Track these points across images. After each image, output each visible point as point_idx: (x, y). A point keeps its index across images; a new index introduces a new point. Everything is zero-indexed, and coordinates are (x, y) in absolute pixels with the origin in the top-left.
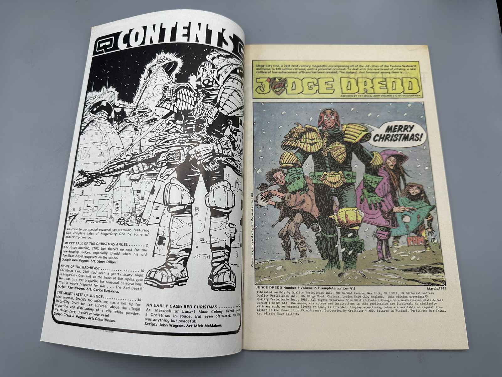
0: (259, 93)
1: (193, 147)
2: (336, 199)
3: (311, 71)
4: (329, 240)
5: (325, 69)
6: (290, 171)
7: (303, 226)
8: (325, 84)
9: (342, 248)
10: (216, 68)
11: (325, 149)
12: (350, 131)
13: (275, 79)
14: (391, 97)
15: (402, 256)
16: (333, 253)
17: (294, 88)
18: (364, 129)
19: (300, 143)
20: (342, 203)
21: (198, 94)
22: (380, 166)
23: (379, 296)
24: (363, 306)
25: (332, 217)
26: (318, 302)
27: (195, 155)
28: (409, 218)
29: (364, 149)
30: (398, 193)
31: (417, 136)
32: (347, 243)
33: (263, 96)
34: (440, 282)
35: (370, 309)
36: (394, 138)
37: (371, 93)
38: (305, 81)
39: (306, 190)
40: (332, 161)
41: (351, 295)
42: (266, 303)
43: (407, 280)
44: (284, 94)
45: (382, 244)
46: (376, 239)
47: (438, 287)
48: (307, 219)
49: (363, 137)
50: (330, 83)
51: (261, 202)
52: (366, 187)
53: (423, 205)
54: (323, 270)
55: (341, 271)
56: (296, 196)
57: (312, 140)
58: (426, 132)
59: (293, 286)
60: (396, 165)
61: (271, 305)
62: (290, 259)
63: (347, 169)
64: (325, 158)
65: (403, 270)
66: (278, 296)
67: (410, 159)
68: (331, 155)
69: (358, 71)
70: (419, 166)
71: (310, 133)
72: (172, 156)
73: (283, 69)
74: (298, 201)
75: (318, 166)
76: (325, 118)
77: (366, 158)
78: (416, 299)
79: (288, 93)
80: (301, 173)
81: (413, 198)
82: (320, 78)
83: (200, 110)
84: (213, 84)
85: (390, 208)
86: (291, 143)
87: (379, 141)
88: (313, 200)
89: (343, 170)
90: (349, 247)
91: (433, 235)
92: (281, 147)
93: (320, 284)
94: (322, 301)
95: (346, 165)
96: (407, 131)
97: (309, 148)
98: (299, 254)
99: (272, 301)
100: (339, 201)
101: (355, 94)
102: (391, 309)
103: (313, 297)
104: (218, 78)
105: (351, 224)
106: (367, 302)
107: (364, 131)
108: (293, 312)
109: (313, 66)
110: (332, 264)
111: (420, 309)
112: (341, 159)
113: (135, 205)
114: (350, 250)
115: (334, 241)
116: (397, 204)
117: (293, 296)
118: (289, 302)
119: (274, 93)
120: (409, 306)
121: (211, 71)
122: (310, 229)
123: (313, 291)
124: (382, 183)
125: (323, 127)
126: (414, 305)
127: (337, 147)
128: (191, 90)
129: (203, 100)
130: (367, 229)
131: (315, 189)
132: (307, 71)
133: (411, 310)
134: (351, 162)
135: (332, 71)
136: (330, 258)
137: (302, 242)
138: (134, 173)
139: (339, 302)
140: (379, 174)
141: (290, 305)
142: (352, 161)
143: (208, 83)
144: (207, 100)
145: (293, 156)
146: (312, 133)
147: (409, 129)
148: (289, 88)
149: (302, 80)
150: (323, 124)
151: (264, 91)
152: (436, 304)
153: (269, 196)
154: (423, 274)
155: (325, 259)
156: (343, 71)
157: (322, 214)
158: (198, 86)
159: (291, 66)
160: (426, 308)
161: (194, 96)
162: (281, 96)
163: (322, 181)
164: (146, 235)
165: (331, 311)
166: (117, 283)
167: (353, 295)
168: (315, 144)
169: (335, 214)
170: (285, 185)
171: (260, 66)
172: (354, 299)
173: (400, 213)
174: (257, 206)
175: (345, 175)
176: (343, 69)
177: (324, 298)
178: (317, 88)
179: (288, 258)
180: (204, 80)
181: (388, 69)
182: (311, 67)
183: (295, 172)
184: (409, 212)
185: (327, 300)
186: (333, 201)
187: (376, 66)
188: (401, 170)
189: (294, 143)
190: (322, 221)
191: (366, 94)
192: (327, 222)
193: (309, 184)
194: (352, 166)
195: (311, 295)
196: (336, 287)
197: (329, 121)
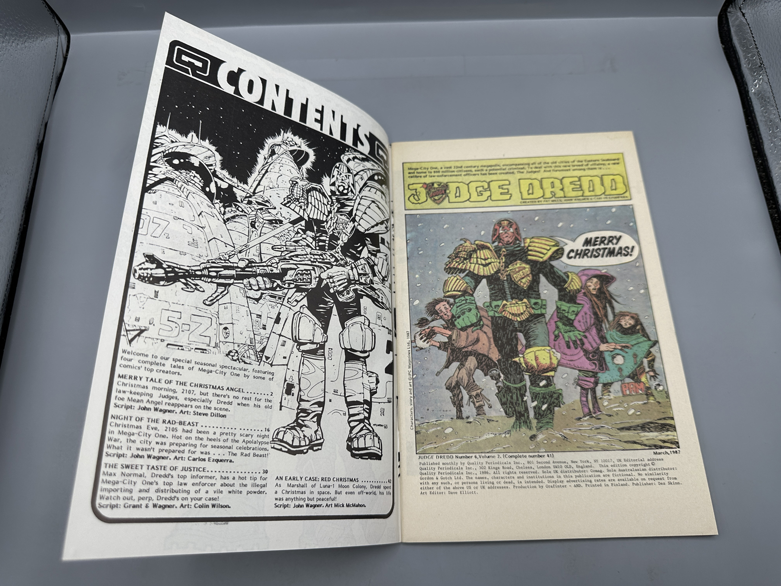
0: (413, 203)
1: (326, 269)
2: (521, 336)
3: (479, 172)
4: (515, 391)
5: (498, 170)
6: (457, 301)
7: (479, 373)
8: (499, 188)
9: (533, 402)
10: (351, 173)
11: (503, 270)
12: (535, 246)
13: (433, 184)
14: (587, 201)
15: (615, 409)
16: (521, 409)
17: (458, 194)
18: (554, 244)
19: (469, 264)
20: (529, 341)
21: (332, 202)
22: (578, 291)
23: (587, 465)
24: (565, 480)
25: (517, 359)
26: (503, 475)
27: (328, 280)
28: (622, 358)
29: (555, 269)
30: (605, 325)
31: (626, 249)
32: (539, 394)
33: (418, 206)
34: (672, 443)
35: (576, 483)
36: (595, 253)
37: (561, 197)
38: (473, 186)
39: (480, 325)
40: (513, 286)
41: (547, 465)
42: (433, 478)
43: (625, 442)
44: (445, 203)
45: (587, 394)
46: (579, 388)
47: (668, 450)
48: (484, 363)
49: (553, 253)
50: (504, 187)
51: (420, 343)
52: (561, 319)
53: (641, 340)
54: (509, 432)
55: (534, 432)
56: (467, 333)
57: (485, 259)
58: (639, 243)
59: (468, 455)
60: (599, 289)
61: (440, 481)
62: (463, 418)
63: (533, 296)
64: (503, 282)
65: (618, 429)
66: (448, 469)
67: (618, 280)
68: (511, 279)
69: (543, 169)
70: (631, 288)
71: (481, 251)
72: (301, 277)
73: (443, 172)
74: (470, 339)
75: (495, 293)
76: (501, 232)
77: (558, 281)
78: (638, 468)
79: (451, 201)
80: (472, 303)
81: (627, 332)
82: (492, 181)
83: (334, 223)
84: (348, 192)
85: (595, 345)
86: (457, 264)
87: (575, 257)
88: (491, 338)
89: (529, 297)
90: (542, 400)
91: (657, 380)
92: (445, 270)
93: (505, 451)
94: (508, 474)
95: (532, 290)
96: (613, 244)
97: (482, 270)
98: (475, 410)
99: (440, 475)
100: (525, 339)
101: (540, 199)
102: (604, 482)
103: (496, 469)
104: (353, 185)
105: (544, 369)
106: (571, 474)
107: (554, 246)
108: (470, 490)
109: (482, 166)
110: (520, 423)
111: (644, 482)
112: (525, 283)
113: (254, 334)
114: (543, 403)
115: (522, 392)
116: (605, 341)
117: (469, 468)
118: (464, 477)
119: (431, 202)
120: (630, 477)
121: (346, 176)
122: (488, 377)
123: (496, 460)
124: (582, 313)
125: (499, 242)
126: (637, 477)
127: (519, 268)
128: (323, 194)
129: (338, 211)
130: (566, 375)
131: (492, 323)
132: (474, 173)
133: (633, 483)
134: (538, 287)
135: (507, 171)
136: (517, 416)
137: (478, 395)
138: (252, 289)
139: (532, 475)
140: (578, 302)
141: (465, 480)
142: (541, 285)
143: (343, 191)
144: (341, 212)
145: (461, 281)
146: (484, 251)
147: (615, 241)
148: (452, 196)
149: (468, 184)
150: (499, 238)
151: (419, 200)
152: (667, 474)
153: (430, 335)
154: (646, 434)
155: (510, 417)
156: (522, 171)
157: (503, 356)
158: (331, 191)
159: (453, 167)
160: (654, 479)
161: (328, 204)
162: (442, 205)
163: (501, 313)
164: (270, 379)
165: (521, 487)
166: (230, 448)
167: (551, 465)
168: (490, 265)
169: (520, 355)
170: (451, 319)
171: (412, 169)
172: (552, 470)
173: (609, 353)
174: (415, 349)
175: (532, 303)
176: (522, 169)
177: (511, 470)
178: (488, 193)
179: (460, 417)
180: (339, 186)
181: (582, 165)
182: (480, 168)
183: (464, 302)
184: (621, 350)
185: (515, 473)
186: (517, 339)
187: (566, 162)
188: (608, 295)
189: (461, 265)
190: (504, 365)
191: (553, 199)
192: (511, 366)
193: (483, 317)
194: (540, 292)
195: (493, 466)
196: (527, 454)
197: (507, 235)
